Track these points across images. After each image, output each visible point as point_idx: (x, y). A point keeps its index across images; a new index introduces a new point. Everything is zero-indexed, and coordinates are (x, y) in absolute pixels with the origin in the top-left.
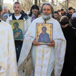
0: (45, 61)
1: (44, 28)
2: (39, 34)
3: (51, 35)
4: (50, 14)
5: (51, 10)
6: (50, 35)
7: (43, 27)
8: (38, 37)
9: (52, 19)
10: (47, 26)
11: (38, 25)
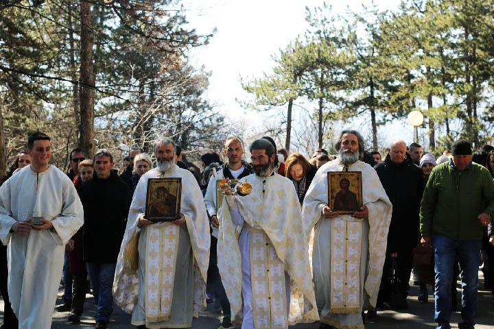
0: (350, 248)
1: (344, 182)
2: (335, 195)
3: (360, 194)
4: (356, 151)
5: (359, 144)
6: (357, 197)
7: (341, 179)
8: (333, 200)
9: (360, 163)
10: (350, 176)
11: (332, 176)
